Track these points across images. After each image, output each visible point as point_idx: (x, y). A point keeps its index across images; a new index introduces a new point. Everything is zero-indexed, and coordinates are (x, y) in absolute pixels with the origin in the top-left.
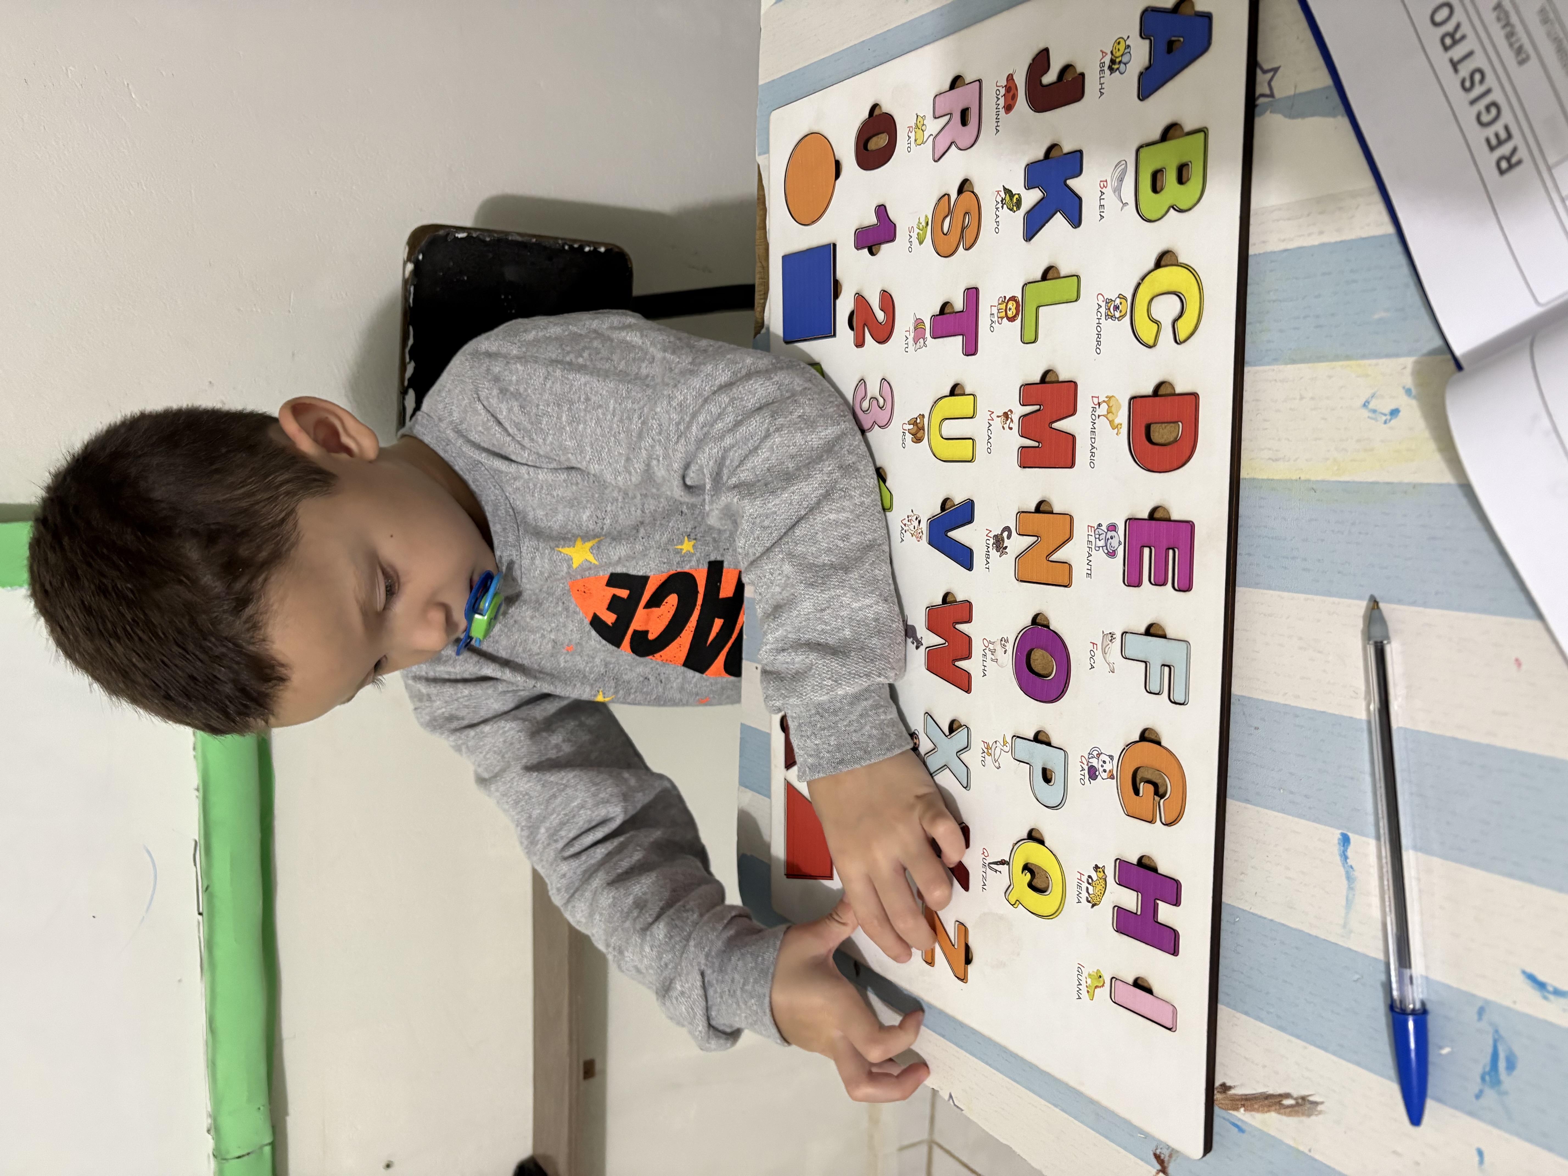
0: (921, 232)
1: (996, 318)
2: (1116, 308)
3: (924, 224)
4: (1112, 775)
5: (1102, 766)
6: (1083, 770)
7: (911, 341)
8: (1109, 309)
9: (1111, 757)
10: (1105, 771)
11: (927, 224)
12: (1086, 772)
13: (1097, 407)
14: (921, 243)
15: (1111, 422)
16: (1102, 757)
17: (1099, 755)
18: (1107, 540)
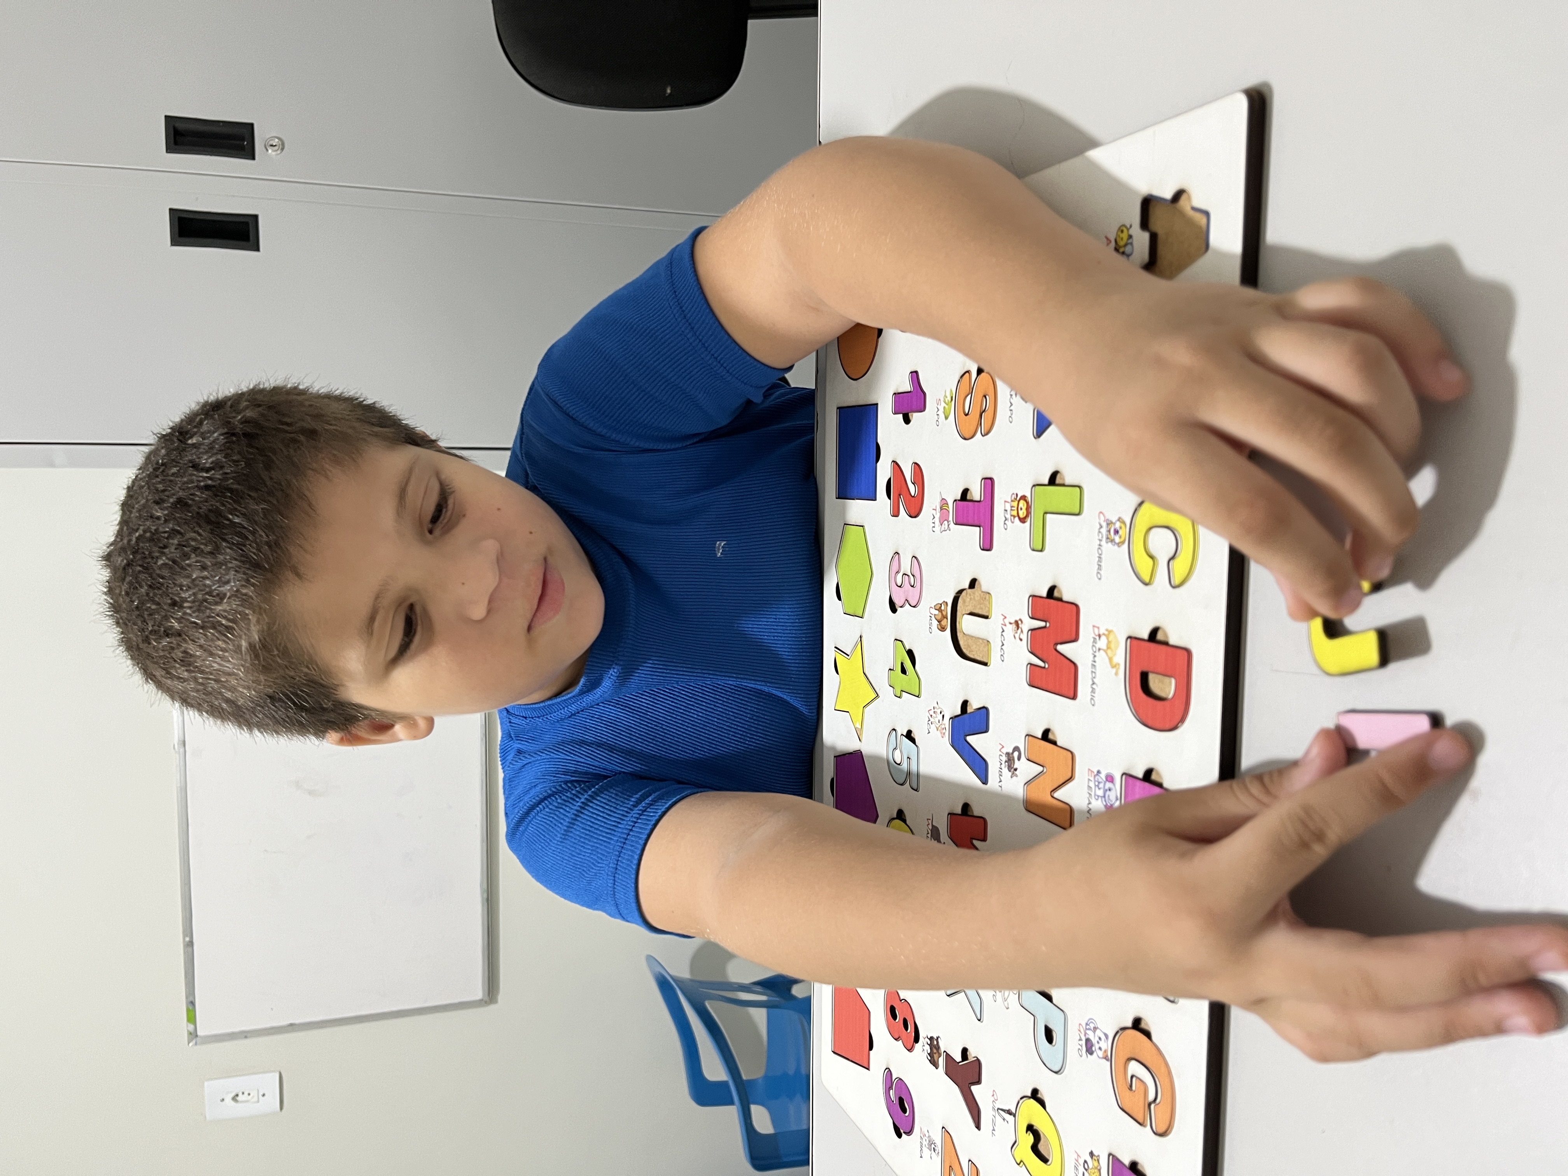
0: (946, 406)
1: (1008, 516)
2: (1116, 532)
3: (949, 399)
4: (1107, 1056)
5: (1098, 1042)
6: (1080, 1040)
7: (937, 520)
8: (1109, 531)
9: (1106, 1036)
10: (1100, 1048)
11: (952, 400)
12: (1083, 1042)
13: (1097, 638)
14: (946, 418)
15: (1110, 659)
16: (1098, 1032)
17: (1095, 1029)
18: (1105, 791)
